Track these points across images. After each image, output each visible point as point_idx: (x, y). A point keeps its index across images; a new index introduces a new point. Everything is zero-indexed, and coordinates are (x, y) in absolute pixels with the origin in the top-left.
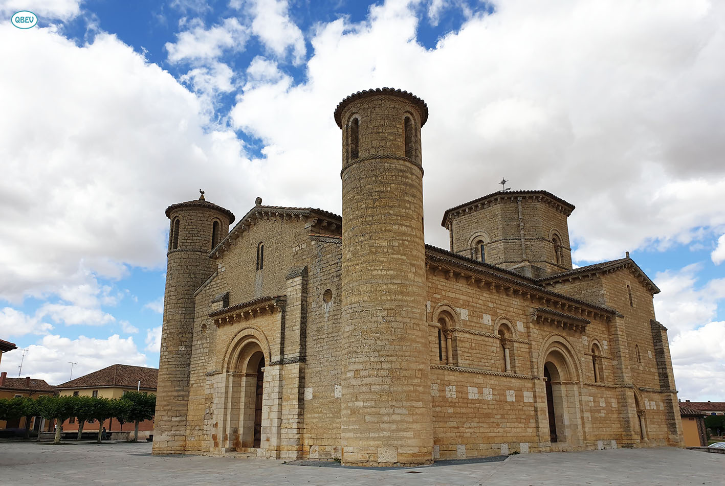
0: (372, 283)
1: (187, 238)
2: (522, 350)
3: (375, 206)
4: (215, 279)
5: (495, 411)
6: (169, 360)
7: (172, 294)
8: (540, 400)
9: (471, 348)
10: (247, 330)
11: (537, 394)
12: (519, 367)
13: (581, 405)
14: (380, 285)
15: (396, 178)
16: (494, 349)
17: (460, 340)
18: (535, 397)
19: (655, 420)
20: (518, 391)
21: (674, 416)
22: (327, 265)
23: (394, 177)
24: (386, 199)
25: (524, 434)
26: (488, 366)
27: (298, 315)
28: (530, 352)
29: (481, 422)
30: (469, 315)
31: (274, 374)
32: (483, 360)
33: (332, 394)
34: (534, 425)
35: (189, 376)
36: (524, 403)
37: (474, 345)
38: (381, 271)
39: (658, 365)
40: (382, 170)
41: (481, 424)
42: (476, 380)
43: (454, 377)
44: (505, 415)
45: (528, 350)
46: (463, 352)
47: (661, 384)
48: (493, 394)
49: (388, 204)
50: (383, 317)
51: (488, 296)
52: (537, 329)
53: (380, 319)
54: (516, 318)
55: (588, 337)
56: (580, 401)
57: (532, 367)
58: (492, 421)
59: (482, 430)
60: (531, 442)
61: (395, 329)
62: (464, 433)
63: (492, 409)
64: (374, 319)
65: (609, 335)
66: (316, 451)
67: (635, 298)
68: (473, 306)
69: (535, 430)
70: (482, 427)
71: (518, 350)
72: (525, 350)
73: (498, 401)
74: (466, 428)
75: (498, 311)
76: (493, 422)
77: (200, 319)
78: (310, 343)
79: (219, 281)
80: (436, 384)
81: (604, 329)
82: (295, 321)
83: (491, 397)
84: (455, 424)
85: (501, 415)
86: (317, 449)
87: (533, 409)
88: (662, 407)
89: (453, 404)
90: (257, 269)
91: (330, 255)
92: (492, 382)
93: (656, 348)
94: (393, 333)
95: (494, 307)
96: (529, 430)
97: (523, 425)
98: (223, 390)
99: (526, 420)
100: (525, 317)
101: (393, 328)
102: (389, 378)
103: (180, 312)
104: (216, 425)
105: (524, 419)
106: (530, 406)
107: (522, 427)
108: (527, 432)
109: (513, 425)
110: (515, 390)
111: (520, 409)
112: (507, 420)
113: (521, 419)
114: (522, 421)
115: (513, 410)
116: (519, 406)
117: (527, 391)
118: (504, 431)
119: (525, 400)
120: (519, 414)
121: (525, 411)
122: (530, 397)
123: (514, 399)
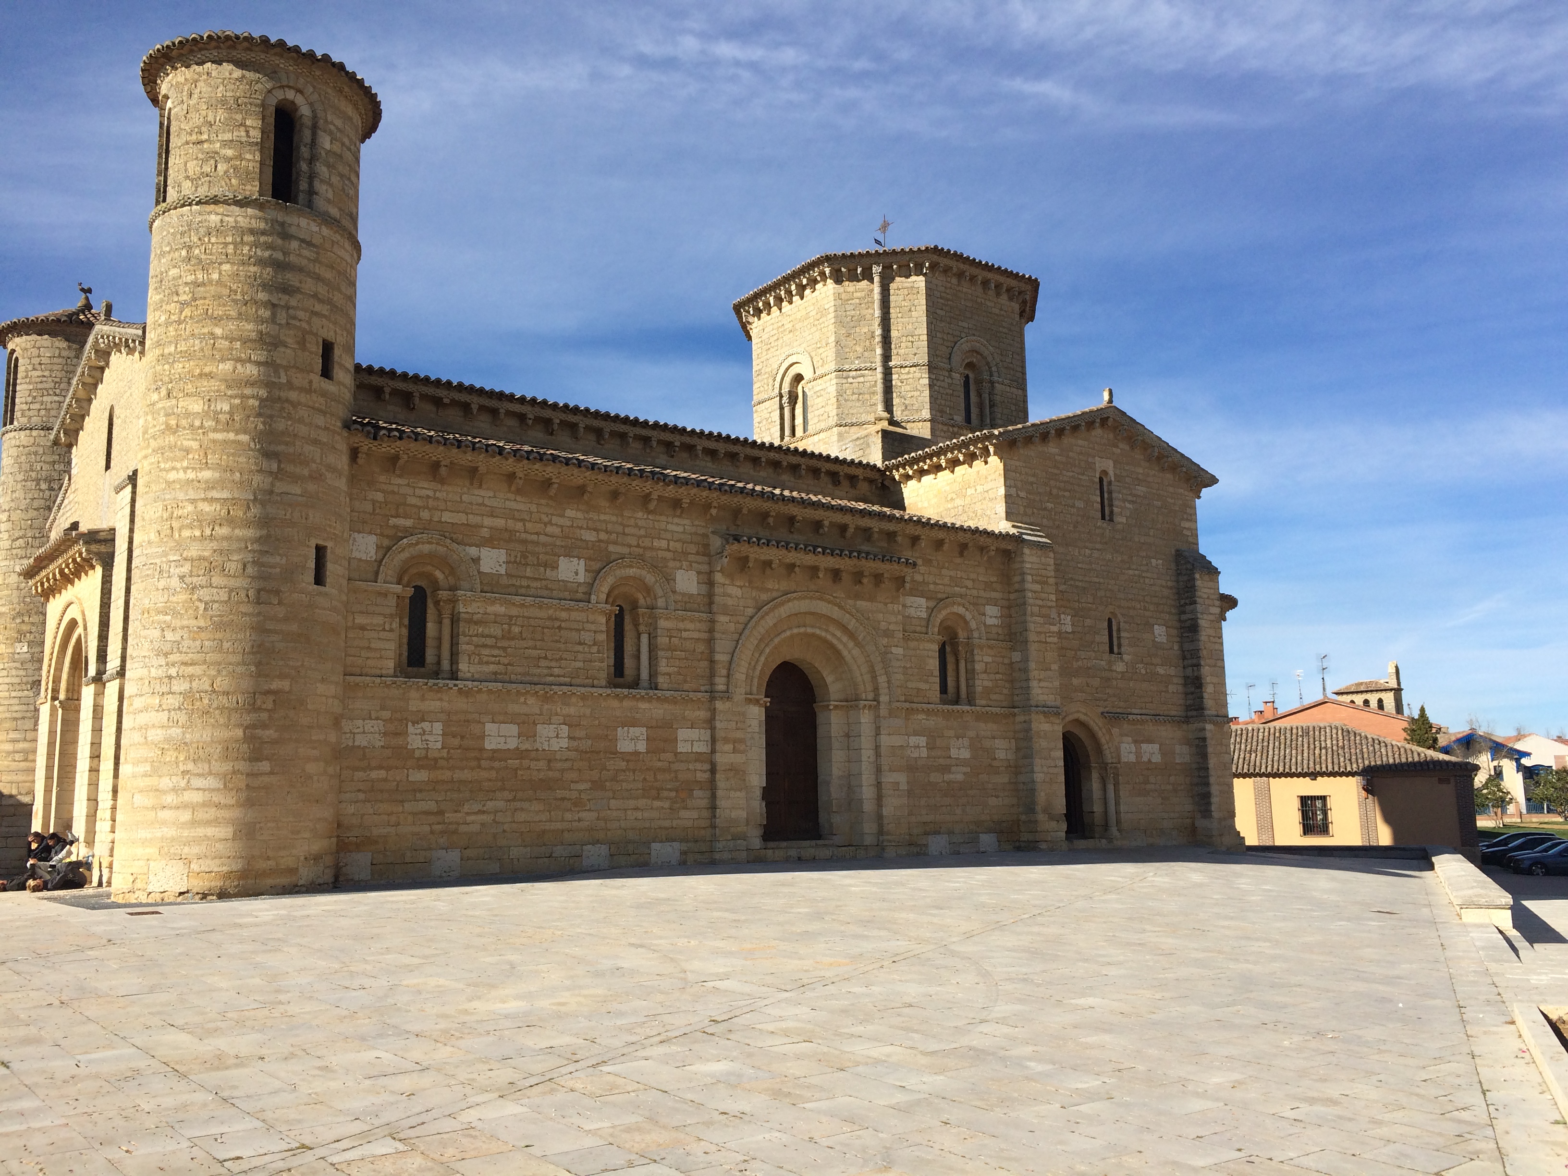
0: (165, 500)
2: (685, 634)
3: (182, 318)
4: (68, 492)
5: (574, 775)
8: (729, 747)
9: (508, 636)
11: (720, 734)
12: (669, 674)
13: (878, 755)
14: (180, 504)
15: (235, 248)
16: (587, 637)
17: (470, 621)
18: (713, 740)
19: (1149, 787)
20: (657, 727)
21: (1207, 777)
23: (231, 246)
24: (207, 302)
25: (667, 823)
26: (559, 676)
28: (710, 642)
29: (522, 800)
30: (507, 563)
32: (543, 663)
34: (704, 803)
36: (676, 754)
37: (516, 630)
38: (185, 472)
39: (1184, 658)
40: (202, 231)
41: (518, 804)
42: (513, 708)
43: (438, 703)
44: (608, 784)
45: (705, 636)
46: (476, 646)
47: (1189, 702)
48: (570, 738)
49: (210, 311)
50: (182, 578)
51: (580, 515)
52: (741, 587)
53: (175, 582)
54: (671, 564)
55: (927, 598)
56: (877, 748)
57: (712, 675)
58: (559, 797)
59: (521, 817)
60: (687, 841)
61: (206, 603)
62: (458, 824)
63: (563, 771)
64: (162, 584)
65: (1009, 592)
67: (1124, 501)
68: (524, 542)
69: (706, 814)
70: (522, 809)
71: (670, 637)
72: (696, 635)
73: (586, 752)
74: (468, 814)
75: (611, 548)
76: (563, 799)
79: (71, 497)
80: (377, 719)
81: (994, 579)
83: (564, 743)
84: (431, 806)
85: (592, 782)
87: (707, 767)
88: (1183, 754)
89: (427, 762)
90: (106, 469)
92: (572, 710)
93: (1184, 617)
94: (201, 612)
95: (600, 541)
96: (684, 814)
97: (667, 804)
99: (677, 791)
100: (706, 558)
101: (201, 601)
102: (184, 712)
105: (670, 790)
106: (696, 761)
107: (662, 808)
108: (679, 818)
109: (632, 803)
110: (647, 727)
111: (659, 769)
112: (611, 794)
113: (662, 789)
114: (665, 794)
115: (634, 771)
116: (659, 760)
117: (692, 728)
118: (598, 819)
119: (682, 748)
120: (656, 780)
121: (676, 771)
122: (700, 741)
123: (642, 747)
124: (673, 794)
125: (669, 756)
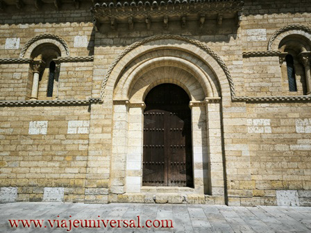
18: (90, 126)
20: (55, 120)
28: (93, 71)
34: (83, 164)
45: (90, 68)
54: (71, 33)
55: (267, 28)
57: (92, 89)
60: (69, 187)
69: (84, 170)
71: (68, 71)
72: (85, 69)
73: (9, 135)
87: (87, 142)
92: (4, 113)
105: (60, 156)
106: (79, 139)
107: (54, 166)
108: (64, 173)
109: (35, 163)
110: (49, 120)
111: (54, 144)
112: (21, 158)
113: (55, 155)
114: (56, 158)
115: (38, 145)
116: (55, 139)
117: (78, 120)
118: (12, 172)
119: (70, 131)
120: (51, 150)
121: (65, 145)
122: (83, 127)
123: (44, 131)
124: (62, 158)
125: (62, 137)
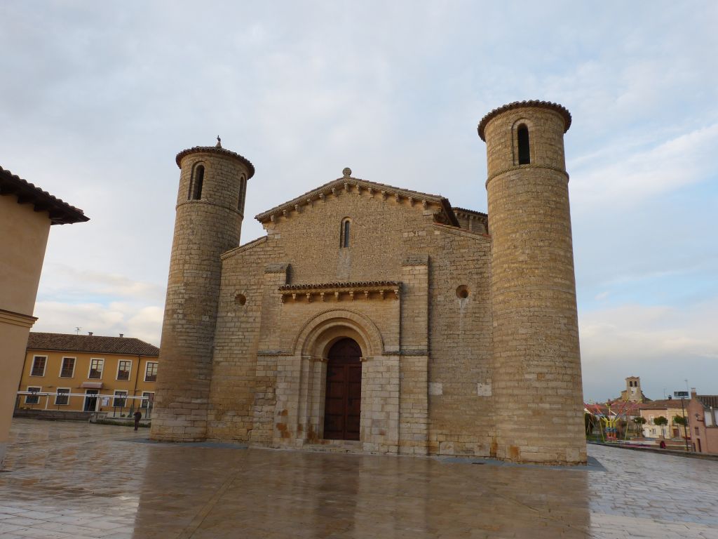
0: (554, 290)
1: (215, 190)
4: (262, 245)
6: (188, 330)
7: (193, 252)
10: (338, 312)
14: (561, 293)
22: (461, 259)
27: (423, 306)
31: (390, 364)
33: (474, 392)
35: (212, 352)
50: (565, 324)
53: (563, 326)
64: (557, 326)
66: (450, 447)
77: (233, 287)
78: (437, 338)
79: (268, 249)
82: (417, 311)
86: (452, 446)
90: (341, 246)
91: (467, 250)
98: (297, 374)
103: (205, 276)
104: (284, 413)
